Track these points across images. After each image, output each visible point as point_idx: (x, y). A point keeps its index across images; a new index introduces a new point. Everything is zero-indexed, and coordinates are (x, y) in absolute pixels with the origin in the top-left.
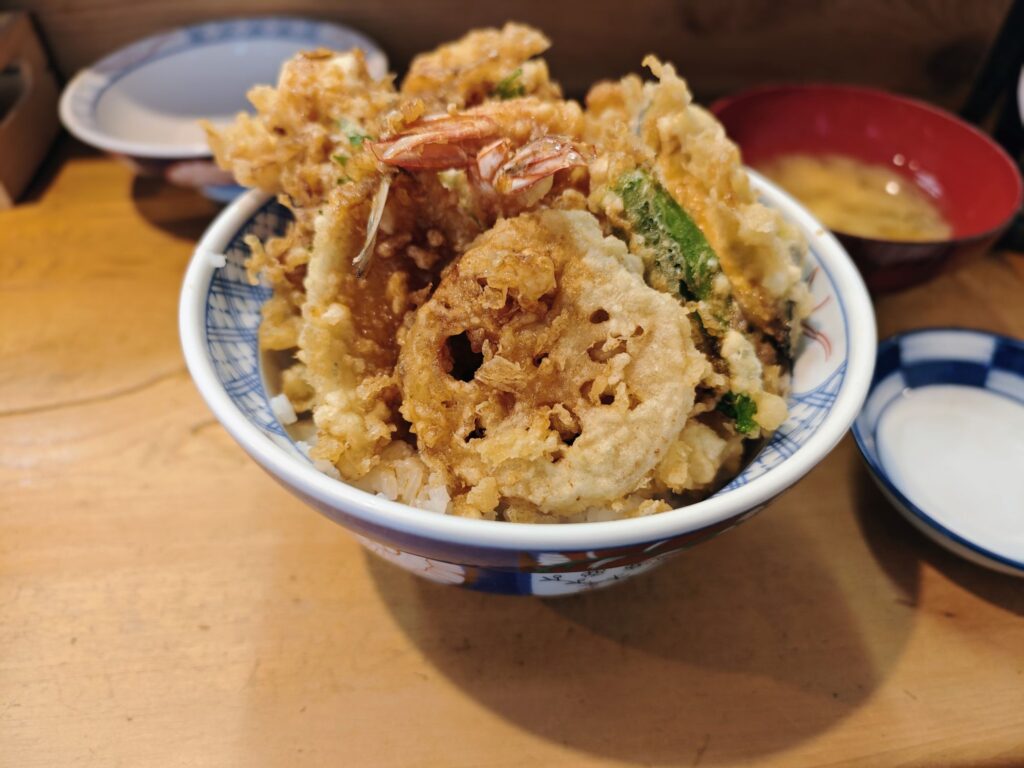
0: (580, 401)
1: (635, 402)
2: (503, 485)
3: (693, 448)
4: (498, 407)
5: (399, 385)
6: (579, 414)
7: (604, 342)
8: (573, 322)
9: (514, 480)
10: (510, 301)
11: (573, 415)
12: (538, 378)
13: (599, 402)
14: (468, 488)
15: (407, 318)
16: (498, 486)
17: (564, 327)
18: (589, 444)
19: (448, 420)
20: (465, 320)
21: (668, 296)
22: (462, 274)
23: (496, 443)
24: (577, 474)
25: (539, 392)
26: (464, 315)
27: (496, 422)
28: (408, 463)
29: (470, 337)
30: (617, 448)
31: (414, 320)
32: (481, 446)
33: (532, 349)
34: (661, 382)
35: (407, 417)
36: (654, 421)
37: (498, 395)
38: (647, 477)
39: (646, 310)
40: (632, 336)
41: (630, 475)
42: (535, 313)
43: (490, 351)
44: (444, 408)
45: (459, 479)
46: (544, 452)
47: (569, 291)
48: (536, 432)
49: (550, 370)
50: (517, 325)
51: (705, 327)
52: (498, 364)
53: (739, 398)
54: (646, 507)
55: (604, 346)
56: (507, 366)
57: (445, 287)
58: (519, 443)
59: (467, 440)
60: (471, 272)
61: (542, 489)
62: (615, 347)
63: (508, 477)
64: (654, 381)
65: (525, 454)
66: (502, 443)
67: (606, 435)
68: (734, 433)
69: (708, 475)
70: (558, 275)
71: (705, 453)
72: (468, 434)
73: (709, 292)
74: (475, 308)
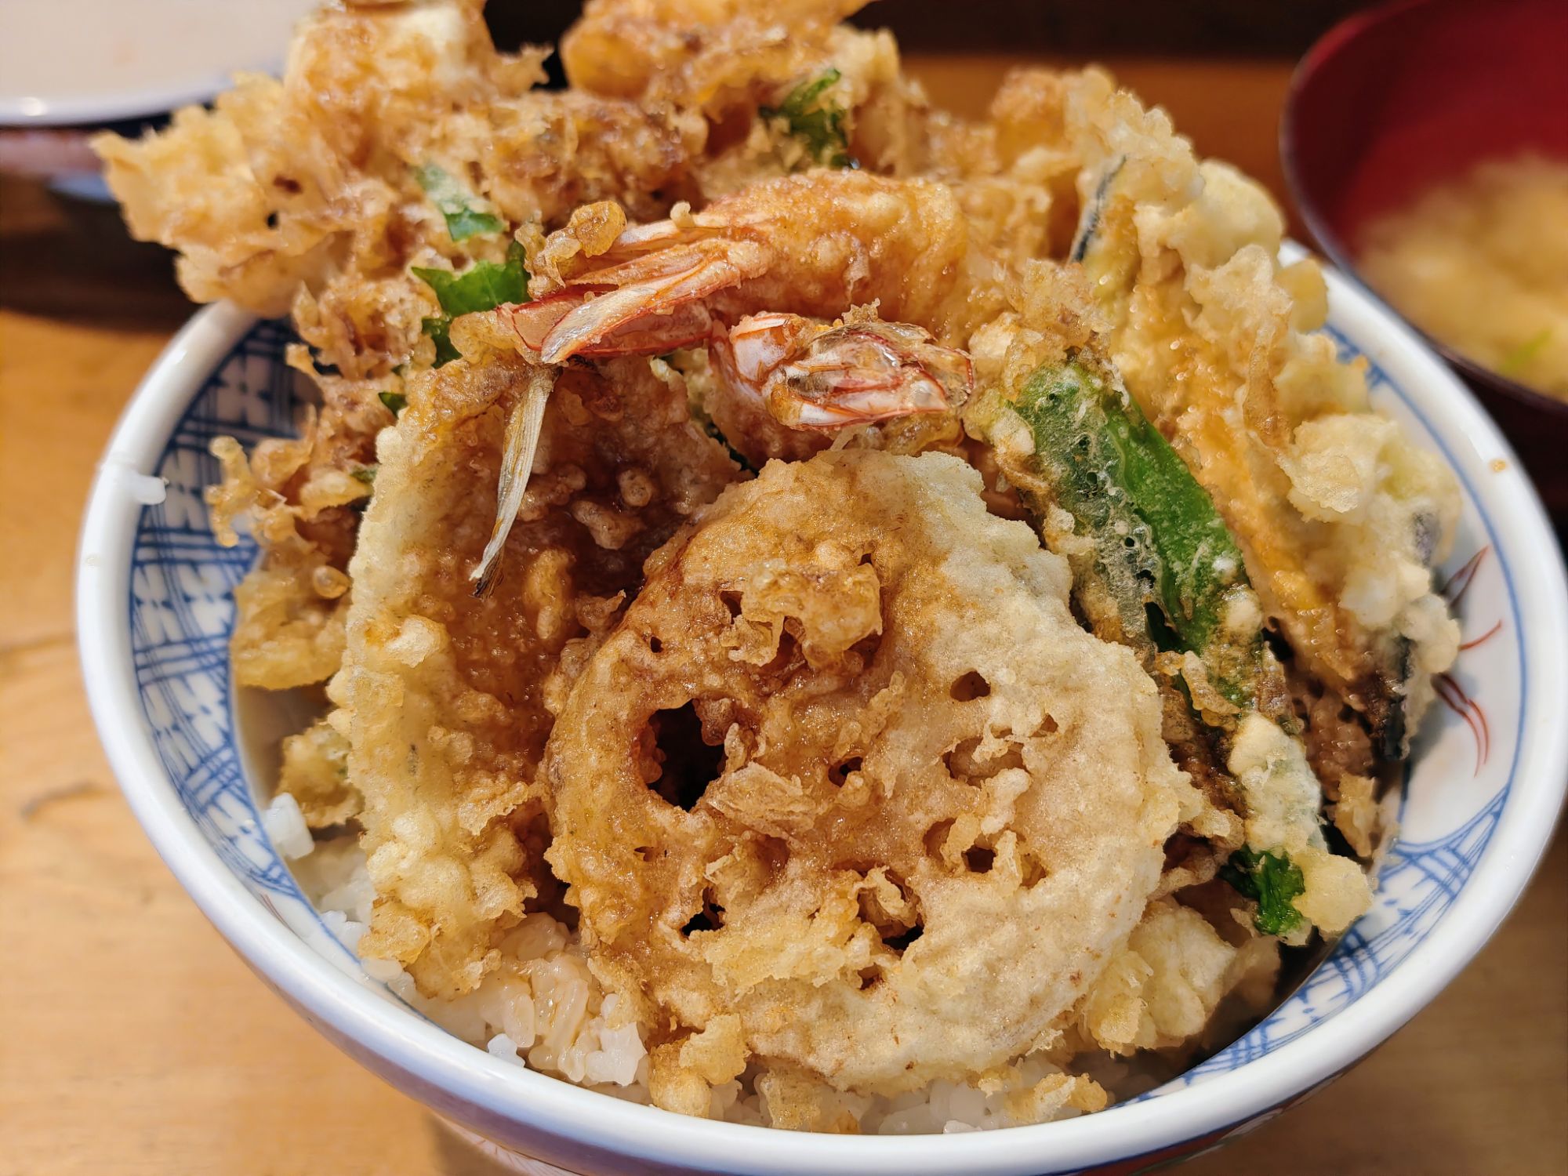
0: (923, 864)
1: (1035, 872)
2: (757, 1031)
3: (1158, 966)
4: (753, 867)
5: (546, 799)
6: (919, 890)
7: (978, 740)
8: (915, 697)
9: (779, 1023)
10: (788, 643)
11: (906, 892)
12: (837, 811)
13: (962, 868)
14: (685, 1031)
15: (568, 654)
16: (746, 1032)
17: (893, 708)
18: (937, 955)
19: (647, 888)
20: (690, 679)
21: (1115, 652)
22: (689, 580)
23: (745, 946)
24: (909, 1018)
25: (839, 840)
26: (688, 669)
27: (748, 898)
28: (558, 968)
29: (702, 717)
30: (992, 967)
31: (584, 663)
32: (712, 948)
33: (828, 748)
34: (1091, 832)
35: (560, 872)
36: (1073, 914)
37: (756, 842)
38: (1055, 1027)
39: (1066, 684)
40: (1036, 735)
41: (1018, 1022)
42: (839, 674)
43: (741, 750)
44: (639, 862)
45: (665, 1011)
46: (843, 972)
47: (910, 632)
48: (827, 928)
49: (862, 798)
50: (799, 697)
51: (1197, 707)
52: (753, 780)
53: (1263, 861)
54: (1049, 1090)
55: (978, 749)
56: (774, 785)
57: (652, 604)
58: (793, 950)
59: (685, 931)
60: (708, 578)
61: (835, 1045)
62: (999, 755)
63: (766, 1016)
64: (1076, 831)
65: (803, 972)
66: (757, 945)
67: (973, 938)
68: (1253, 931)
69: (1191, 1020)
70: (887, 597)
71: (1185, 974)
72: (687, 921)
73: (1213, 627)
74: (713, 654)
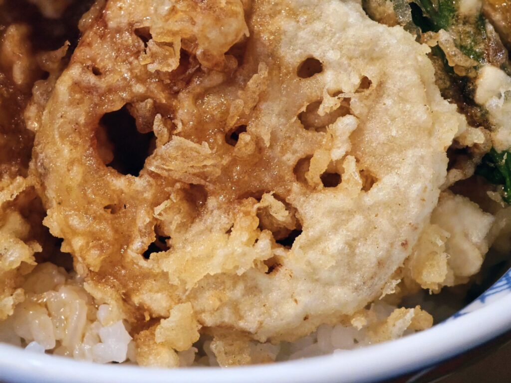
0: (296, 187)
1: (369, 181)
2: (203, 311)
3: (450, 230)
4: (185, 207)
5: (38, 187)
6: (295, 204)
7: (319, 102)
8: (275, 79)
9: (218, 303)
10: (186, 57)
11: (288, 206)
12: (234, 162)
13: (322, 185)
14: (156, 320)
15: (37, 91)
16: (197, 313)
17: (264, 87)
18: (314, 242)
19: (116, 231)
20: (124, 89)
21: (398, 30)
22: (112, 24)
23: (188, 257)
24: (302, 287)
25: (239, 180)
26: (121, 83)
27: (184, 227)
28: (64, 294)
29: (135, 114)
30: (351, 245)
31: (49, 94)
32: (165, 262)
33: (223, 121)
34: (402, 149)
35: (55, 231)
36: (397, 203)
37: (183, 190)
38: (394, 277)
39: (372, 55)
40: (357, 91)
41: (372, 278)
42: (222, 72)
43: (166, 131)
44: (108, 215)
45: (141, 309)
46: (255, 261)
47: (265, 37)
48: (241, 235)
49: (251, 149)
50: (198, 90)
51: (451, 64)
52: (178, 148)
53: (505, 157)
54: (397, 319)
55: (321, 106)
56: (191, 149)
57: (89, 45)
58: (220, 253)
59: (146, 255)
60: (124, 21)
61: (256, 311)
62: (335, 108)
63: (209, 300)
64: (392, 150)
65: (230, 267)
66: (196, 255)
67: (335, 228)
68: (503, 204)
69: (474, 263)
70: (248, 15)
71: (466, 236)
72: (146, 248)
73: (452, 14)
74: (136, 71)
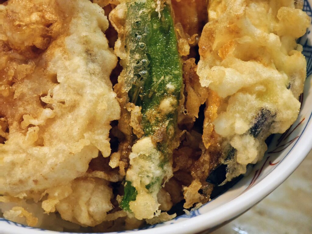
17: (28, 72)
30: (13, 164)
36: (41, 161)
50: (11, 56)
55: (45, 98)
62: (48, 102)
67: (14, 152)
73: (157, 104)
